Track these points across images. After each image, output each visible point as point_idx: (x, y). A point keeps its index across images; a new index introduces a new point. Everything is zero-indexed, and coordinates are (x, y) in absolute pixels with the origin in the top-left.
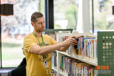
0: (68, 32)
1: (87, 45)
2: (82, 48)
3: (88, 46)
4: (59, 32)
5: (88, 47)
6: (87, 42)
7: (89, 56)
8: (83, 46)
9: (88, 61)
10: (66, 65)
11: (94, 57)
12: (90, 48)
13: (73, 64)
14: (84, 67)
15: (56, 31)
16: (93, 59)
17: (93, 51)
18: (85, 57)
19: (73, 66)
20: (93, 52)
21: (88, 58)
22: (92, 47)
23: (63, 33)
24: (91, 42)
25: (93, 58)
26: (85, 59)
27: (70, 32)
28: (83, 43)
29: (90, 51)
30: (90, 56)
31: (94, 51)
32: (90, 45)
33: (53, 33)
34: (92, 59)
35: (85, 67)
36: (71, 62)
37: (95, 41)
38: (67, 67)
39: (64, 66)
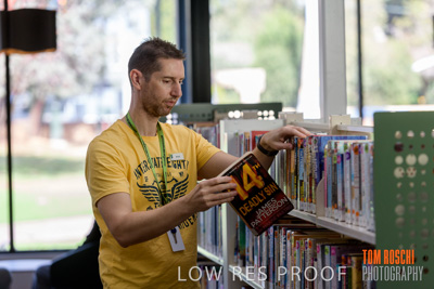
0: (266, 113)
1: (335, 165)
2: (316, 176)
3: (339, 166)
4: (231, 114)
5: (339, 172)
6: (335, 154)
7: (343, 204)
8: (321, 167)
9: (340, 224)
11: (361, 208)
12: (347, 176)
13: (282, 238)
14: (323, 247)
15: (220, 112)
16: (360, 218)
17: (357, 185)
18: (330, 208)
19: (282, 246)
20: (356, 192)
21: (338, 214)
22: (353, 173)
23: (245, 117)
24: (349, 154)
25: (358, 214)
26: (329, 218)
27: (272, 113)
28: (321, 155)
29: (347, 185)
30: (348, 205)
31: (360, 188)
32: (347, 163)
33: (207, 117)
34: (354, 216)
35: (327, 248)
36: (275, 228)
37: (367, 148)
38: (259, 247)
39: (249, 245)
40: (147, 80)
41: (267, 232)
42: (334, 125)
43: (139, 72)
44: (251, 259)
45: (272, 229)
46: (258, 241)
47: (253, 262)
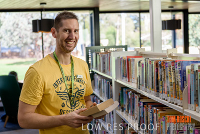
2: (180, 84)
6: (199, 73)
8: (184, 78)
10: (129, 103)
13: (150, 110)
19: (149, 114)
36: (144, 103)
38: (131, 106)
39: (126, 104)
41: (139, 104)
44: (127, 110)
45: (142, 103)
46: (131, 104)
47: (128, 112)
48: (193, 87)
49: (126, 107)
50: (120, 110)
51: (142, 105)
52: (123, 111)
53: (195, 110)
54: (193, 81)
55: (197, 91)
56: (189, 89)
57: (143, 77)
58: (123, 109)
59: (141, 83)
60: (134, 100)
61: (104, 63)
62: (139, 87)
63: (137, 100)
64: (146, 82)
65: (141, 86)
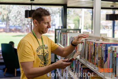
2: (104, 59)
6: (115, 53)
8: (106, 56)
28: (106, 51)
36: (83, 68)
38: (77, 69)
39: (74, 67)
40: (39, 23)
41: (80, 69)
42: (102, 37)
43: (36, 20)
44: (74, 71)
45: (82, 68)
46: (77, 68)
47: (75, 73)
48: (111, 62)
49: (74, 69)
50: (71, 70)
51: (82, 70)
52: (72, 72)
53: (112, 78)
54: (112, 57)
55: (113, 65)
56: (109, 63)
57: (83, 51)
58: (72, 70)
59: (82, 55)
60: (78, 65)
61: (64, 40)
62: (81, 57)
63: (80, 65)
64: (84, 55)
65: (82, 57)
